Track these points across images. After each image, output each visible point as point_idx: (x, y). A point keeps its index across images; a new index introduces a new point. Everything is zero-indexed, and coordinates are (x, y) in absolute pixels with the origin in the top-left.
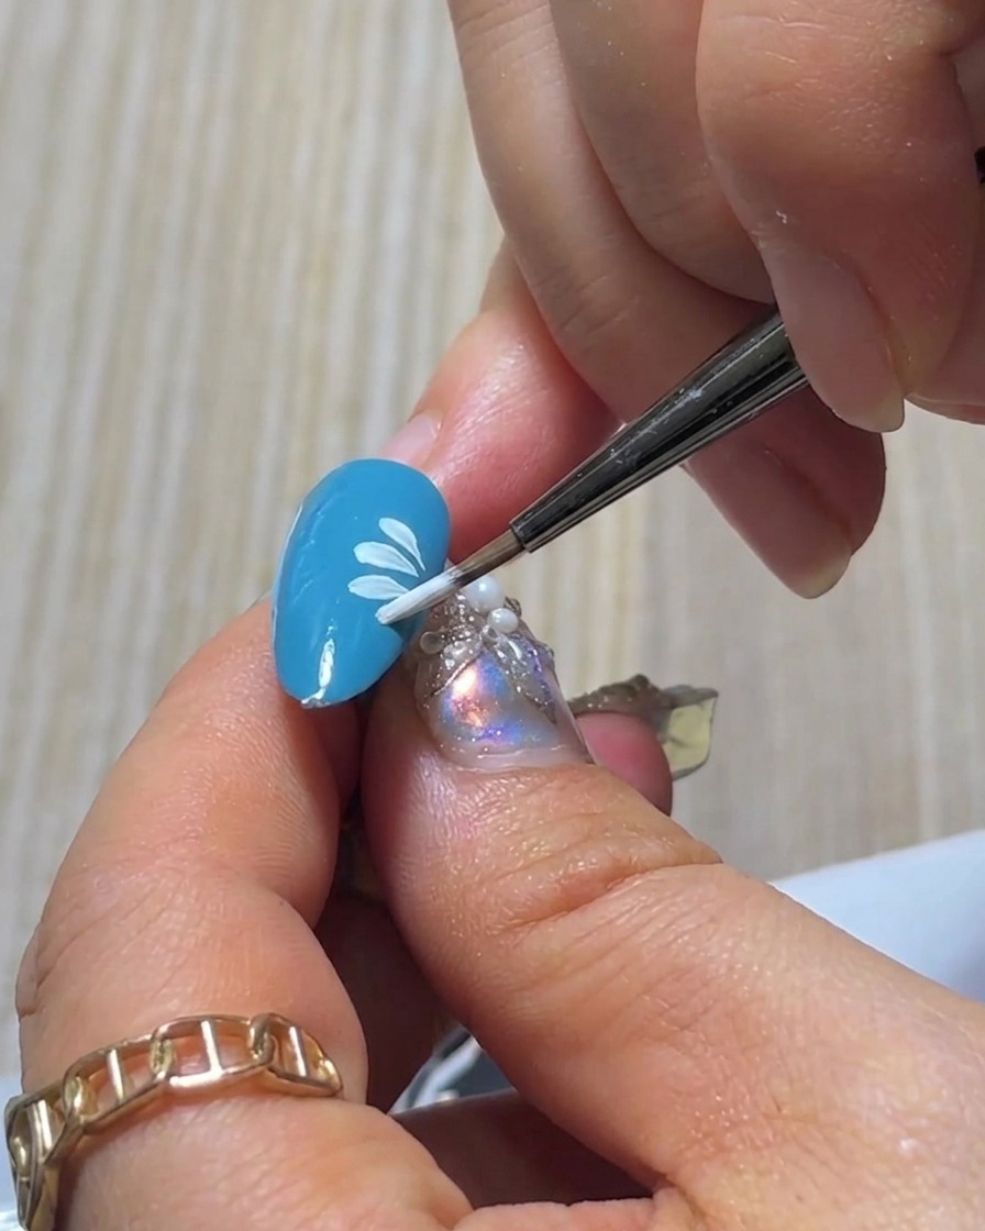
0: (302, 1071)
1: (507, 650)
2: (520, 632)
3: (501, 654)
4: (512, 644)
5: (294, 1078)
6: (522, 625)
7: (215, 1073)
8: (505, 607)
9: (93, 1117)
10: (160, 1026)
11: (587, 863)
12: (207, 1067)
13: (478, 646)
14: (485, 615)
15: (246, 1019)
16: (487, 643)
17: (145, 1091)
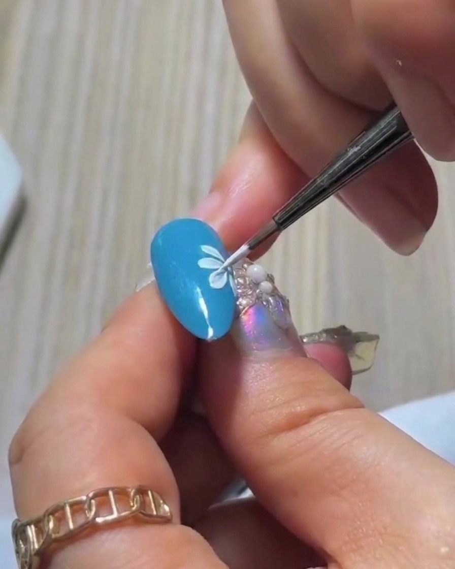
0: (155, 513)
1: (268, 301)
2: (274, 292)
3: (265, 303)
4: (270, 298)
5: (151, 516)
6: (275, 289)
7: (115, 515)
8: (267, 280)
9: (58, 535)
10: (90, 493)
11: (301, 407)
12: (112, 513)
13: (254, 299)
14: (257, 284)
15: (129, 488)
16: (258, 298)
17: (83, 525)
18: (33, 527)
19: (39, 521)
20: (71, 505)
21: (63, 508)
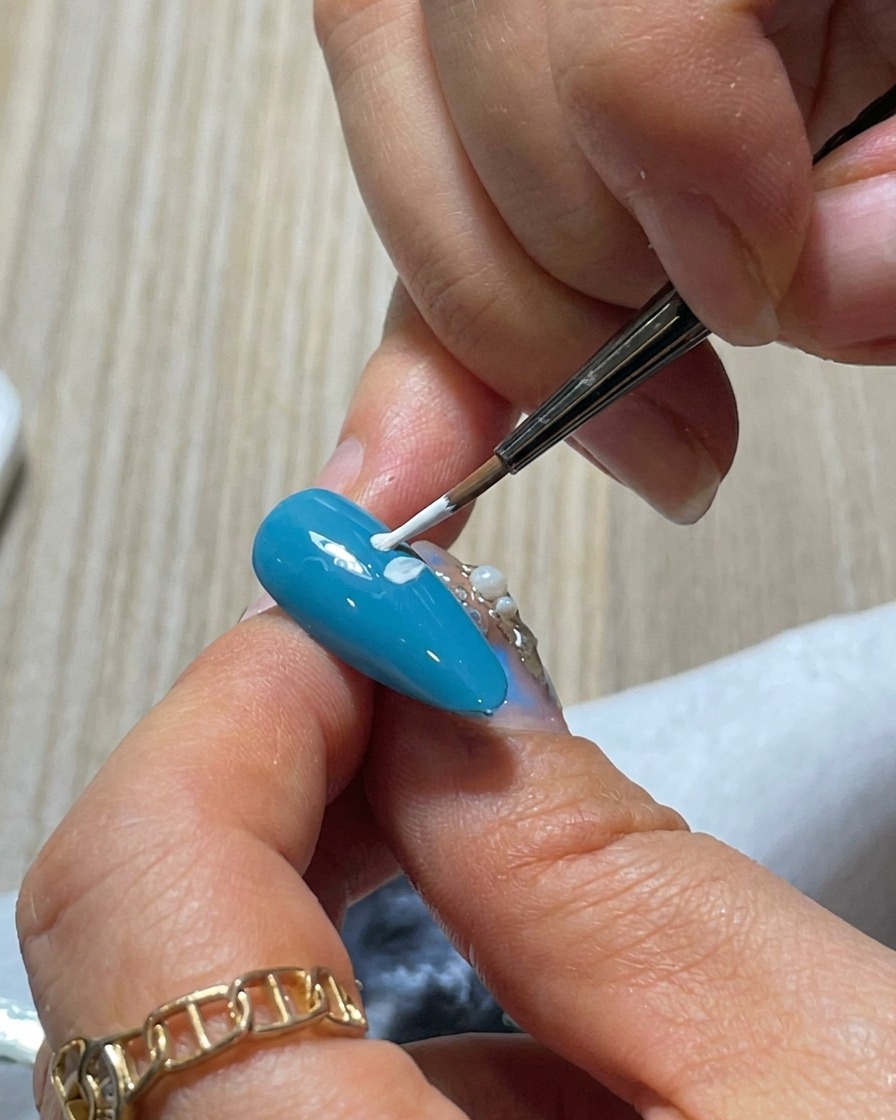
0: (346, 1018)
10: (235, 980)
17: (231, 1039)
18: (118, 1046)
19: (136, 1035)
20: (199, 1004)
21: (183, 1008)
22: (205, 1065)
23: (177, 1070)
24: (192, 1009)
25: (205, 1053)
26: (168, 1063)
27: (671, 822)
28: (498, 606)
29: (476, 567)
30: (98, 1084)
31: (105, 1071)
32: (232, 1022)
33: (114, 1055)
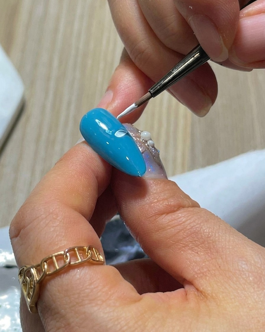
9: (50, 272)
17: (64, 266)
18: (34, 269)
19: (39, 265)
20: (56, 256)
21: (51, 258)
22: (57, 273)
23: (49, 275)
24: (54, 258)
25: (57, 270)
26: (48, 273)
27: (195, 205)
28: (148, 143)
29: (142, 131)
30: (29, 279)
31: (31, 275)
32: (65, 262)
33: (33, 271)
